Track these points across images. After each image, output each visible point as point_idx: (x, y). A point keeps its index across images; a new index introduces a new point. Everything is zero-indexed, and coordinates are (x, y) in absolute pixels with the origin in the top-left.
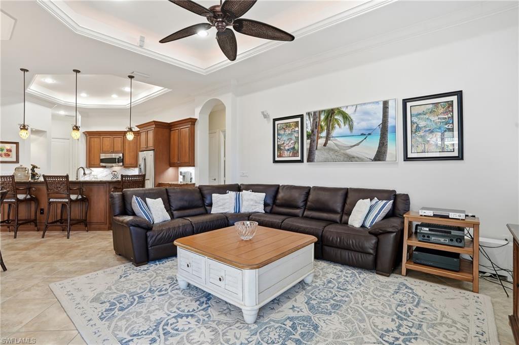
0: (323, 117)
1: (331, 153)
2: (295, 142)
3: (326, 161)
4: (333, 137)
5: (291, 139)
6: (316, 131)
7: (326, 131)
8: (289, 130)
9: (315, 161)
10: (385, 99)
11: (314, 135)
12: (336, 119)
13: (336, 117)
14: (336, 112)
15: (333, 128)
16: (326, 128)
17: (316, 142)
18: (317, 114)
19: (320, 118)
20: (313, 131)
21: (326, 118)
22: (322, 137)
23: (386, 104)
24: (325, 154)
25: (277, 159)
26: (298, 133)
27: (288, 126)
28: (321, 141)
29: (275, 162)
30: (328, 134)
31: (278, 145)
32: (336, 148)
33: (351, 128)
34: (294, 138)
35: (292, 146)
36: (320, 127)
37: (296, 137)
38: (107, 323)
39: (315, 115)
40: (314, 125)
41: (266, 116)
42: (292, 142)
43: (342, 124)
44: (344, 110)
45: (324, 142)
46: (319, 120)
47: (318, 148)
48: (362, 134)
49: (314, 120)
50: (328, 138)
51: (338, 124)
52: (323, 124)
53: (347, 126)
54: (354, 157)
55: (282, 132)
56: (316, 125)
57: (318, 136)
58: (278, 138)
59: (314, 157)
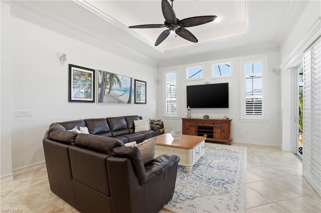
0: (108, 76)
1: (112, 98)
2: (88, 88)
3: (109, 102)
4: (113, 89)
5: (85, 85)
6: (104, 83)
7: (109, 85)
8: (83, 78)
9: (104, 102)
11: (103, 85)
12: (114, 80)
13: (114, 79)
14: (114, 76)
15: (113, 84)
16: (109, 83)
17: (104, 90)
18: (105, 73)
19: (106, 76)
20: (102, 83)
21: (110, 78)
22: (107, 88)
23: (131, 79)
24: (109, 98)
25: (73, 99)
26: (91, 82)
27: (82, 74)
28: (107, 90)
29: (70, 101)
30: (111, 87)
32: (114, 95)
33: (120, 86)
34: (88, 84)
35: (86, 90)
36: (106, 81)
37: (89, 84)
38: (234, 179)
39: (104, 74)
40: (104, 79)
42: (86, 87)
43: (117, 83)
44: (118, 76)
45: (109, 91)
46: (106, 77)
47: (105, 94)
48: (124, 91)
49: (103, 76)
50: (110, 89)
51: (115, 83)
52: (108, 80)
53: (119, 85)
54: (121, 101)
55: (77, 77)
56: (104, 80)
57: (105, 87)
58: (74, 82)
59: (103, 99)
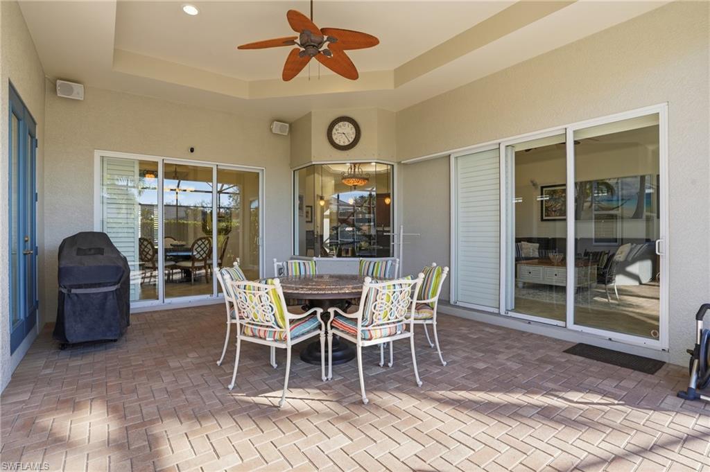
0: (588, 187)
2: (562, 205)
5: (558, 202)
6: (582, 196)
8: (556, 196)
9: (581, 219)
10: (642, 174)
11: (580, 199)
14: (600, 182)
17: (582, 205)
18: (583, 184)
20: (579, 197)
22: (587, 201)
23: (643, 178)
25: (544, 218)
27: (555, 192)
28: (587, 205)
29: (542, 220)
31: (546, 207)
34: (561, 201)
37: (563, 201)
39: (581, 185)
41: (534, 185)
42: (560, 204)
44: (607, 181)
45: (590, 205)
46: (585, 188)
47: (584, 209)
49: (580, 188)
52: (588, 191)
56: (582, 192)
57: (584, 201)
59: (580, 216)
